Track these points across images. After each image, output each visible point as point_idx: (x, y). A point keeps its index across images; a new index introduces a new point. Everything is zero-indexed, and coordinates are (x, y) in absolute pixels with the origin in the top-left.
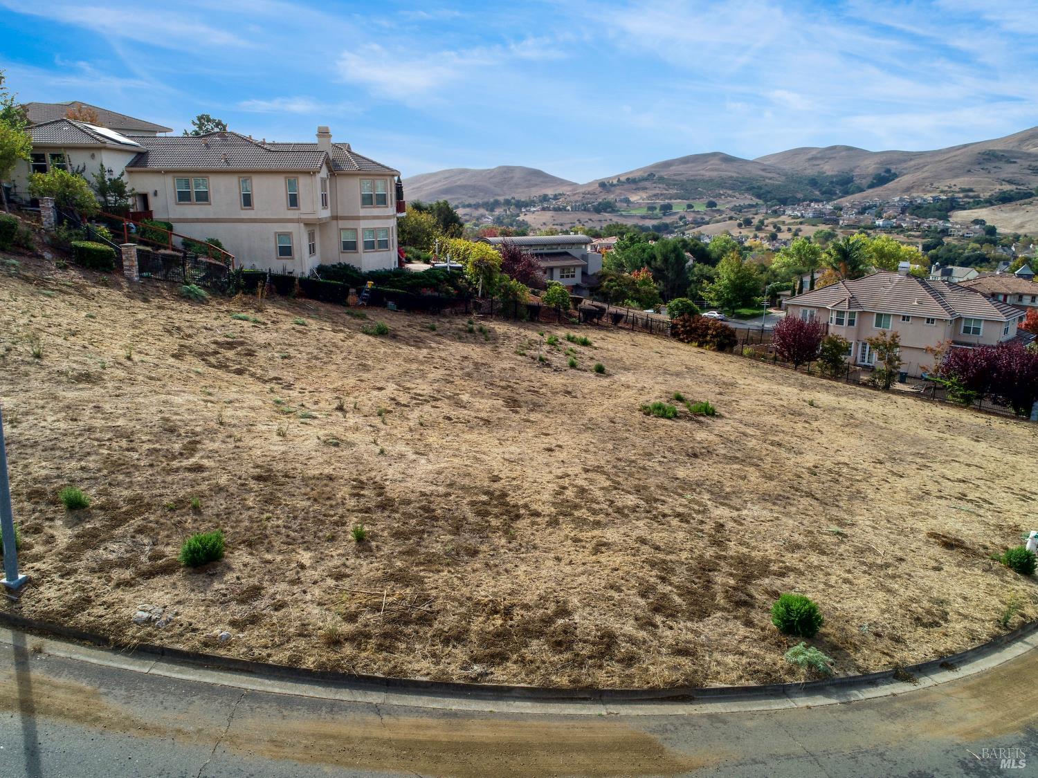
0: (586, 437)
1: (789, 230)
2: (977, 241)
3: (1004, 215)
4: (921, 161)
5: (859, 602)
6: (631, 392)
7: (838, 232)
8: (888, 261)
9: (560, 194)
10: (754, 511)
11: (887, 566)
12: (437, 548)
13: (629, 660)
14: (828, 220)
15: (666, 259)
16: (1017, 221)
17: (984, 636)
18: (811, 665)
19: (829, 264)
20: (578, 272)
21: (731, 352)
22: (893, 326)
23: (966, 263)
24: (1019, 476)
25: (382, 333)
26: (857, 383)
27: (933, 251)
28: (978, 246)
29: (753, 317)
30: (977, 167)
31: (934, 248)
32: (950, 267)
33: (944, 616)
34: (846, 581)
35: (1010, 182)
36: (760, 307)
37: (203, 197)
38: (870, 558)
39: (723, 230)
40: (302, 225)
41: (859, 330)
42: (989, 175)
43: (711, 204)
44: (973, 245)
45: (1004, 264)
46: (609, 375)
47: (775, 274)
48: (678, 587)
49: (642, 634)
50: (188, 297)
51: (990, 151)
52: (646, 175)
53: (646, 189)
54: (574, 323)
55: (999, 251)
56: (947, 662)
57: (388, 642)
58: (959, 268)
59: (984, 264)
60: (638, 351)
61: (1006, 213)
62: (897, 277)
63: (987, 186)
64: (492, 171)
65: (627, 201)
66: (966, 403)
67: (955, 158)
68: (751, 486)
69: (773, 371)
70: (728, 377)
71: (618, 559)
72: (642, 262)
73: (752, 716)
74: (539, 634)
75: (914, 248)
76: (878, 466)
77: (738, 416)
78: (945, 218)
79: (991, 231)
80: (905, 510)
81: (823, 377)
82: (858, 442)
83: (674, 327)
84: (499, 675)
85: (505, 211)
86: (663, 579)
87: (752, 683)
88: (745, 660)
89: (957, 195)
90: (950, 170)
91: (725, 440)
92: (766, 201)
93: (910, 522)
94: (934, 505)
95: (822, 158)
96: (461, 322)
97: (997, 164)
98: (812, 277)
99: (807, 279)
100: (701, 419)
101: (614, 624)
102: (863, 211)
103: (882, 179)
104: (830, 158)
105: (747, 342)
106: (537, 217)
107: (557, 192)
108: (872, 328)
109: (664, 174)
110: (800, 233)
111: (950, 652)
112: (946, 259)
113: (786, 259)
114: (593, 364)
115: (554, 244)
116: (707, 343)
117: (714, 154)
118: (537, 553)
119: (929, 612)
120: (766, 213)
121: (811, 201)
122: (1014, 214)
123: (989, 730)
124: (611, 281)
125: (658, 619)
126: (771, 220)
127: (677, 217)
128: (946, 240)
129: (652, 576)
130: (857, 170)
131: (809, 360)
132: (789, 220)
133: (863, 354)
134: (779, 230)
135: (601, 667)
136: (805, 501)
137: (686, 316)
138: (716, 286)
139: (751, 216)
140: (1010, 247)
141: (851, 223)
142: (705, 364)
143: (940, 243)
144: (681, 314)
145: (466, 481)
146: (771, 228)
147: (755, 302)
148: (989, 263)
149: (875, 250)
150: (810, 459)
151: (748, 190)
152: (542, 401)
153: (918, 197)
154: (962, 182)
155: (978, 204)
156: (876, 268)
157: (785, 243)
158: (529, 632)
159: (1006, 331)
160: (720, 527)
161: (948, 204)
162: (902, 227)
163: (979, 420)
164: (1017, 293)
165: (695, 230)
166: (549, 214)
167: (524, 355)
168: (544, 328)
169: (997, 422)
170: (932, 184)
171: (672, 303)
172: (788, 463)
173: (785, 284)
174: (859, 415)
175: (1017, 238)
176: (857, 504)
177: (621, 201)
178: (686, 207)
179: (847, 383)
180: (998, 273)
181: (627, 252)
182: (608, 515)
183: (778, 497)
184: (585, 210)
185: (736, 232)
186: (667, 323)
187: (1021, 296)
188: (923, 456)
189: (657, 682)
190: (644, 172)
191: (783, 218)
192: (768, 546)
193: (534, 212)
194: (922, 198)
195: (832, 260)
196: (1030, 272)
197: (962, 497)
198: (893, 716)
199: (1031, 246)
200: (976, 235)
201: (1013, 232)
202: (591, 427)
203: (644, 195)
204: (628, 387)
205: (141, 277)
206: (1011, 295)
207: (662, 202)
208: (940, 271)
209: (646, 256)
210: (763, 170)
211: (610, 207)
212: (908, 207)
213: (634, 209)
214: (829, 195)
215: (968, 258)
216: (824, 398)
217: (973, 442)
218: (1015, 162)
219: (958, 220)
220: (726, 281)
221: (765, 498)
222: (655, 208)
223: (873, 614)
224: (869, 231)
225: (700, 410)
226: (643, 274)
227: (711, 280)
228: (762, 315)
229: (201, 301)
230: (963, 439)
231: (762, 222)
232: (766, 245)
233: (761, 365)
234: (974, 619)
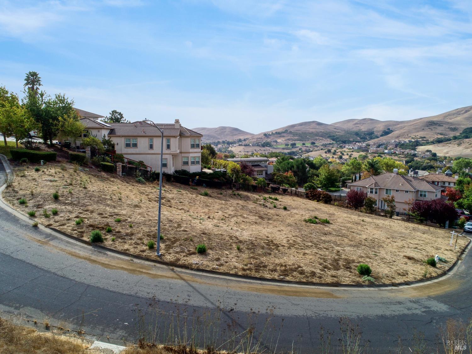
0: (289, 228)
1: (347, 154)
2: (428, 159)
3: (439, 148)
4: (402, 125)
5: (382, 270)
6: (298, 216)
7: (369, 155)
8: (390, 168)
9: (247, 139)
10: (347, 249)
11: (390, 262)
12: (260, 252)
13: (320, 277)
14: (364, 150)
15: (298, 167)
16: (445, 151)
17: (419, 279)
18: (369, 280)
19: (366, 169)
20: (264, 173)
21: (330, 204)
22: (392, 193)
23: (424, 169)
24: (436, 244)
25: (206, 195)
26: (380, 215)
27: (410, 164)
28: (429, 161)
29: (336, 191)
30: (427, 128)
31: (410, 162)
32: (417, 170)
33: (407, 274)
34: (378, 265)
35: (441, 134)
36: (339, 187)
37: (135, 145)
38: (385, 260)
39: (318, 154)
40: (171, 156)
41: (379, 195)
42: (431, 131)
43: (313, 143)
44: (427, 161)
45: (440, 169)
46: (289, 210)
47: (343, 174)
48: (329, 264)
49: (322, 273)
50: (139, 182)
51: (431, 121)
52: (284, 130)
53: (284, 136)
54: (269, 192)
55: (438, 164)
56: (407, 283)
57: (257, 271)
58: (421, 171)
59: (432, 169)
60: (296, 202)
61: (440, 147)
62: (393, 175)
63: (431, 135)
64: (216, 129)
65: (276, 142)
66: (421, 222)
67: (417, 124)
68: (346, 243)
69: (347, 211)
70: (331, 212)
71: (311, 257)
72: (288, 168)
73: (354, 290)
74: (295, 271)
75: (401, 163)
76: (388, 239)
77: (337, 224)
78: (415, 149)
79: (434, 155)
80: (396, 251)
81: (366, 213)
82: (380, 233)
83: (307, 194)
84: (287, 278)
85: (222, 146)
86: (325, 262)
87: (353, 284)
88: (351, 279)
89: (419, 140)
90: (415, 129)
91: (335, 231)
92: (337, 142)
93: (398, 253)
94: (406, 250)
95: (360, 124)
96: (230, 192)
97: (435, 127)
98: (360, 175)
99: (358, 176)
100: (325, 224)
101: (315, 270)
102: (379, 146)
103: (387, 132)
104: (363, 124)
105: (335, 200)
106: (237, 149)
107: (245, 138)
108: (384, 195)
109: (292, 130)
110: (352, 156)
111: (408, 281)
112: (416, 167)
113: (348, 167)
114: (282, 207)
115: (254, 161)
116: (321, 200)
117: (313, 122)
118: (288, 255)
119: (402, 273)
120: (337, 147)
121: (356, 142)
122: (444, 148)
123: (418, 296)
124: (278, 176)
125: (326, 270)
126: (339, 150)
127: (298, 149)
128: (415, 159)
129: (322, 261)
130: (375, 129)
131: (361, 207)
132: (347, 150)
133: (382, 205)
134: (343, 154)
135: (313, 278)
136: (363, 247)
137: (312, 190)
138: (320, 179)
139: (330, 148)
140: (443, 162)
141: (374, 151)
142: (322, 207)
143: (413, 160)
144: (310, 189)
145: (260, 237)
146: (339, 154)
147: (336, 185)
148: (434, 169)
149: (385, 164)
150: (364, 237)
151: (329, 137)
152: (270, 218)
153: (402, 140)
154: (421, 134)
155: (428, 143)
156: (385, 171)
157: (346, 160)
158: (292, 270)
159: (436, 196)
160: (338, 252)
161: (415, 143)
162: (396, 153)
163: (426, 228)
164: (443, 181)
165: (307, 154)
166: (242, 147)
167: (256, 203)
168: (260, 194)
169: (432, 229)
170: (408, 135)
171: (306, 185)
172: (357, 237)
173: (348, 178)
174: (381, 225)
175: (445, 158)
176: (381, 249)
177: (274, 142)
178: (302, 144)
179: (376, 215)
180: (437, 173)
181: (282, 164)
182: (304, 247)
183: (355, 246)
184: (258, 145)
185: (324, 155)
186: (304, 192)
187: (444, 182)
188: (403, 237)
189: (329, 282)
190: (283, 129)
191: (344, 149)
192: (354, 257)
193: (235, 146)
194: (404, 141)
195: (367, 168)
196: (451, 173)
197: (416, 248)
198: (392, 292)
199: (452, 161)
200: (428, 157)
201: (444, 155)
202: (289, 225)
203: (284, 139)
204: (297, 214)
205: (122, 175)
206: (440, 182)
207: (291, 142)
208: (413, 172)
209: (289, 166)
210: (335, 128)
211: (269, 144)
212: (398, 145)
213: (279, 145)
214: (364, 139)
215: (425, 167)
216: (367, 219)
217: (422, 234)
218: (442, 126)
219: (420, 150)
220: (324, 177)
221: (351, 246)
222: (289, 145)
223: (387, 272)
224: (382, 155)
225: (324, 221)
226: (289, 174)
227: (318, 176)
228: (340, 190)
229: (144, 184)
230: (419, 233)
231: (335, 151)
232: (338, 161)
233: (342, 208)
234: (416, 275)
